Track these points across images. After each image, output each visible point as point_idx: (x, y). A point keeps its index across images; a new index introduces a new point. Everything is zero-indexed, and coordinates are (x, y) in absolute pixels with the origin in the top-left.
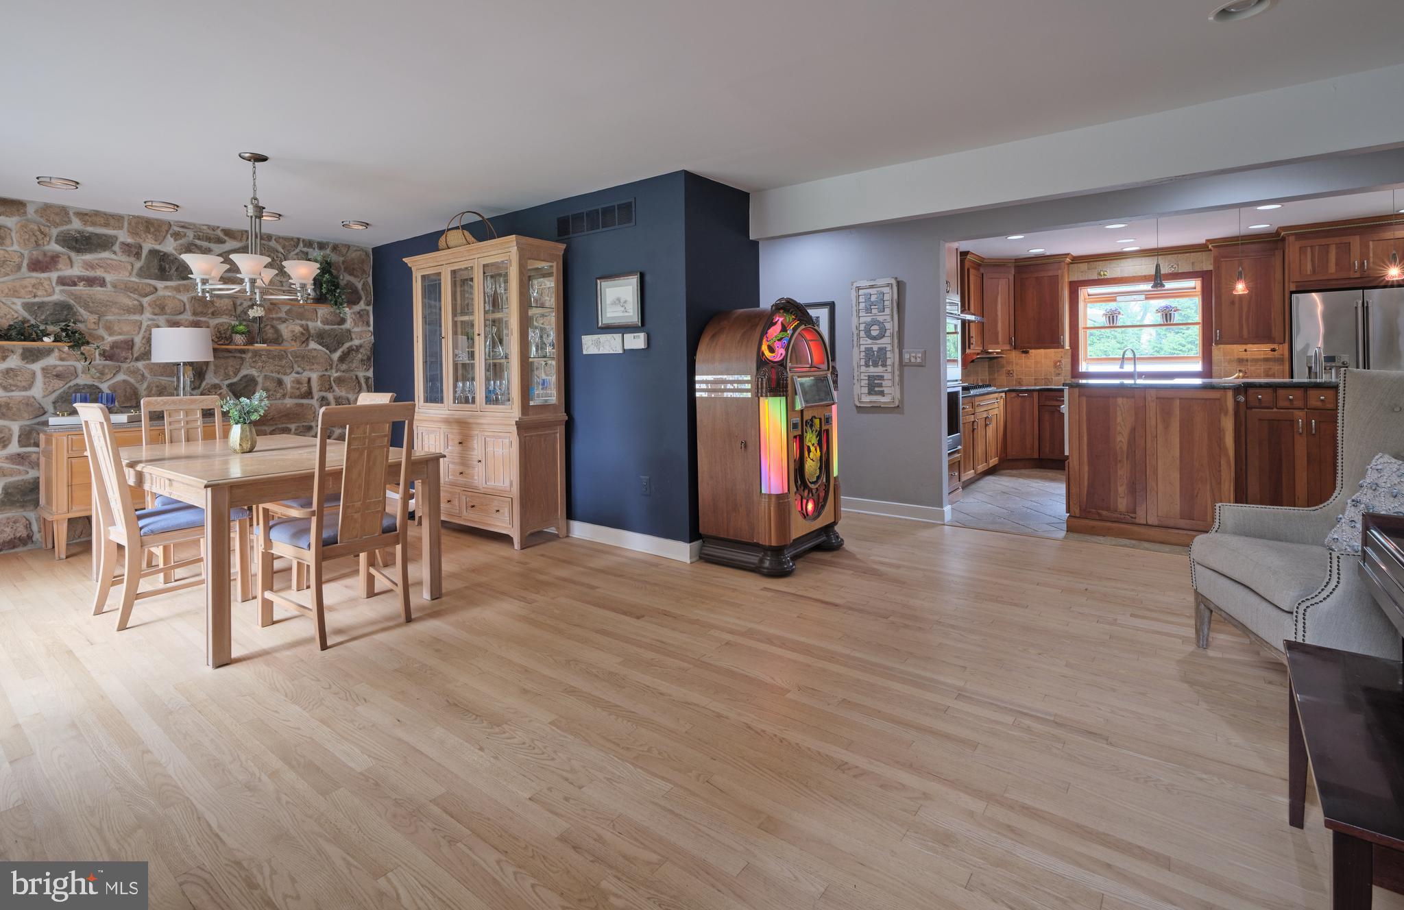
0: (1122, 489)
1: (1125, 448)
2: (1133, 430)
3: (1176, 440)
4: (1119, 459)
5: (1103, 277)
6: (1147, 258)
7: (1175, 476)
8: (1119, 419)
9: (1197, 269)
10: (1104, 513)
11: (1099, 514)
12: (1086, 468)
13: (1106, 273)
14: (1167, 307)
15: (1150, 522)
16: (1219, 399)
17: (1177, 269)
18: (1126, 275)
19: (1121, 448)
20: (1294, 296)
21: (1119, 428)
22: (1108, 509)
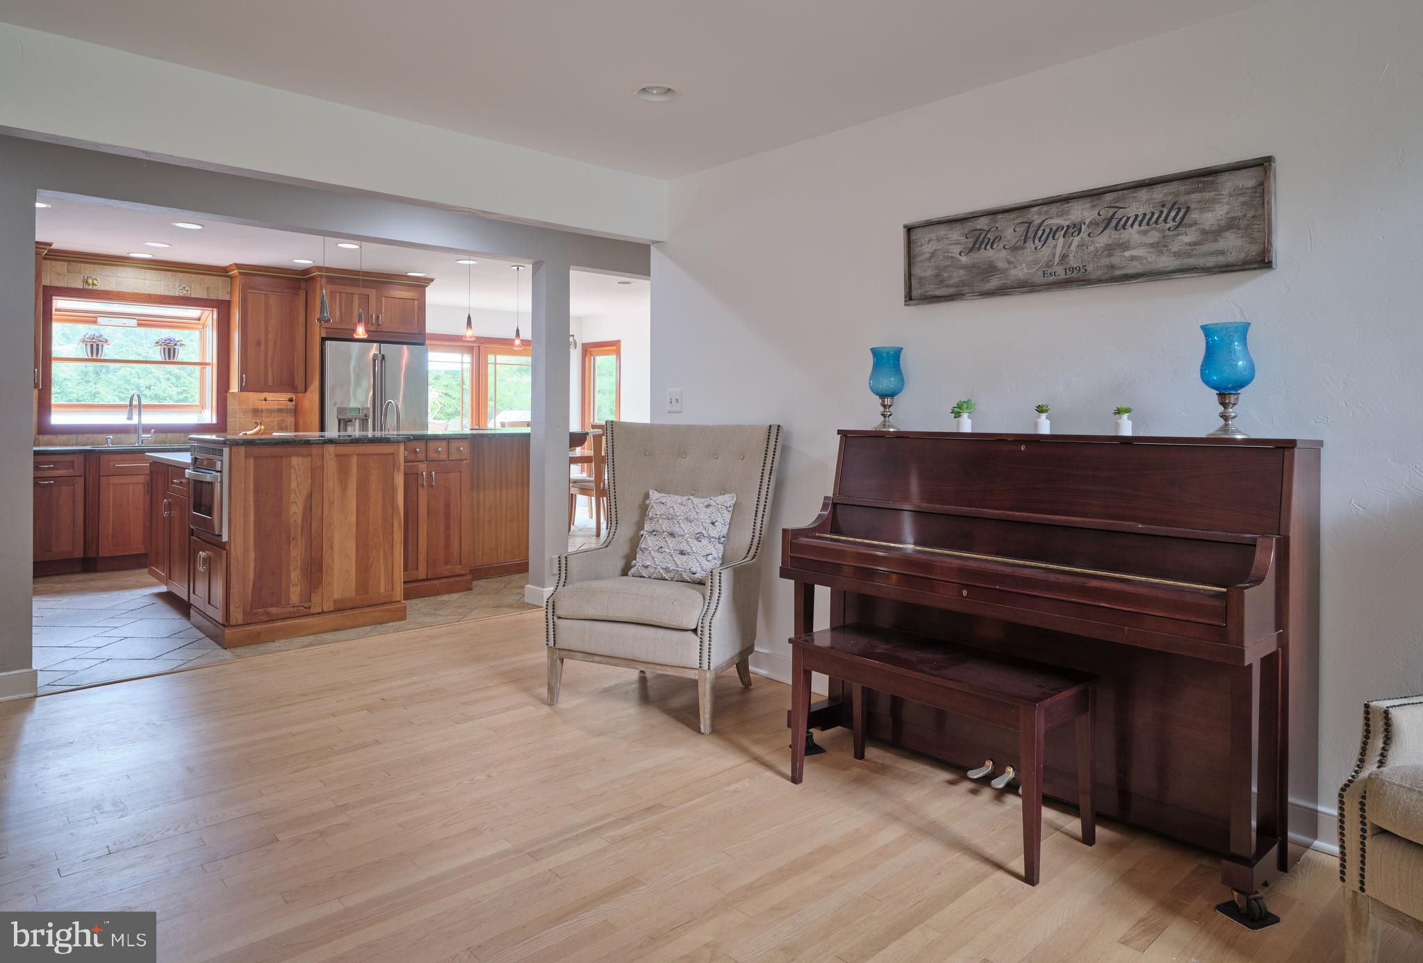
0: (295, 575)
1: (299, 521)
2: (310, 496)
3: (352, 503)
4: (292, 536)
5: (91, 287)
6: (153, 271)
7: (352, 545)
8: (293, 485)
9: (213, 297)
10: (274, 610)
11: (268, 614)
12: (252, 555)
13: (95, 282)
14: (169, 339)
15: (325, 610)
16: (393, 454)
17: (189, 292)
18: (123, 289)
19: (295, 521)
20: (328, 343)
21: (293, 496)
22: (277, 604)
